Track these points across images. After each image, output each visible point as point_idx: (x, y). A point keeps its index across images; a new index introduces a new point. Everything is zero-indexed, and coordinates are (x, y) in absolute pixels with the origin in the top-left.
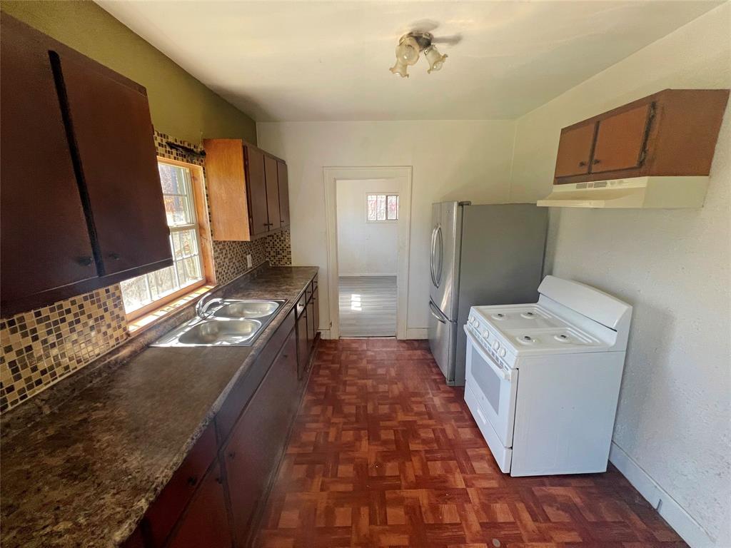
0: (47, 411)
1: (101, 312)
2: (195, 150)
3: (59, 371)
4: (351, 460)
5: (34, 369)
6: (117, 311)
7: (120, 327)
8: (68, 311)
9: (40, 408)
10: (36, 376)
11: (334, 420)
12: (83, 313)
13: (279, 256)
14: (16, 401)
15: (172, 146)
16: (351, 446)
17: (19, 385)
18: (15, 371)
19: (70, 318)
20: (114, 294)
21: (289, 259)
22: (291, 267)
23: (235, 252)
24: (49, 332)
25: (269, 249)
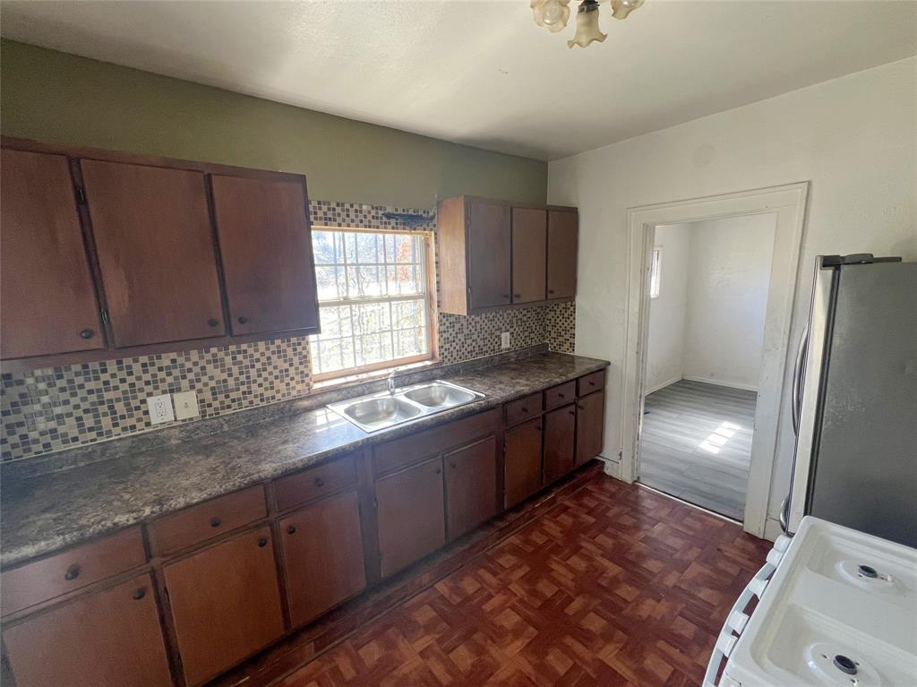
0: (226, 428)
1: (286, 366)
2: (425, 215)
3: (245, 403)
4: (480, 651)
5: (227, 397)
6: (301, 368)
7: (303, 382)
8: (258, 360)
9: (222, 425)
10: (228, 402)
11: (515, 588)
12: (270, 364)
13: (561, 339)
14: (212, 415)
15: (389, 216)
16: (498, 635)
17: (216, 404)
18: (214, 394)
19: (258, 365)
20: (300, 353)
21: (572, 345)
22: (573, 357)
23: (478, 328)
24: (241, 373)
25: (549, 329)
